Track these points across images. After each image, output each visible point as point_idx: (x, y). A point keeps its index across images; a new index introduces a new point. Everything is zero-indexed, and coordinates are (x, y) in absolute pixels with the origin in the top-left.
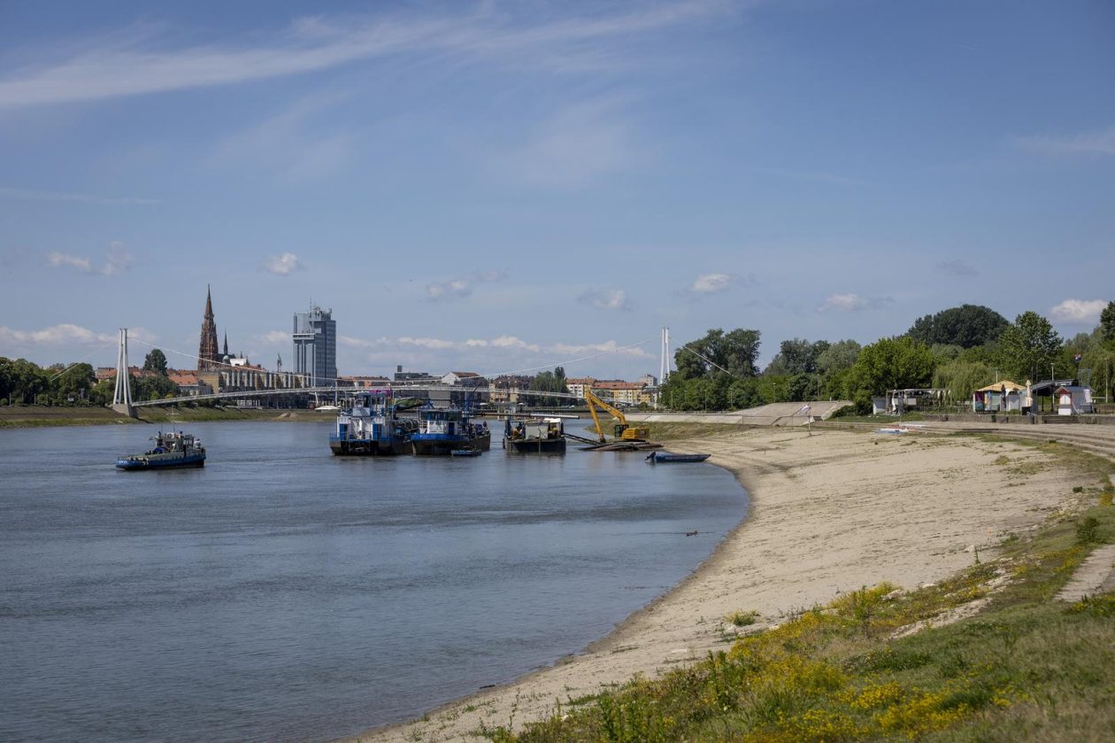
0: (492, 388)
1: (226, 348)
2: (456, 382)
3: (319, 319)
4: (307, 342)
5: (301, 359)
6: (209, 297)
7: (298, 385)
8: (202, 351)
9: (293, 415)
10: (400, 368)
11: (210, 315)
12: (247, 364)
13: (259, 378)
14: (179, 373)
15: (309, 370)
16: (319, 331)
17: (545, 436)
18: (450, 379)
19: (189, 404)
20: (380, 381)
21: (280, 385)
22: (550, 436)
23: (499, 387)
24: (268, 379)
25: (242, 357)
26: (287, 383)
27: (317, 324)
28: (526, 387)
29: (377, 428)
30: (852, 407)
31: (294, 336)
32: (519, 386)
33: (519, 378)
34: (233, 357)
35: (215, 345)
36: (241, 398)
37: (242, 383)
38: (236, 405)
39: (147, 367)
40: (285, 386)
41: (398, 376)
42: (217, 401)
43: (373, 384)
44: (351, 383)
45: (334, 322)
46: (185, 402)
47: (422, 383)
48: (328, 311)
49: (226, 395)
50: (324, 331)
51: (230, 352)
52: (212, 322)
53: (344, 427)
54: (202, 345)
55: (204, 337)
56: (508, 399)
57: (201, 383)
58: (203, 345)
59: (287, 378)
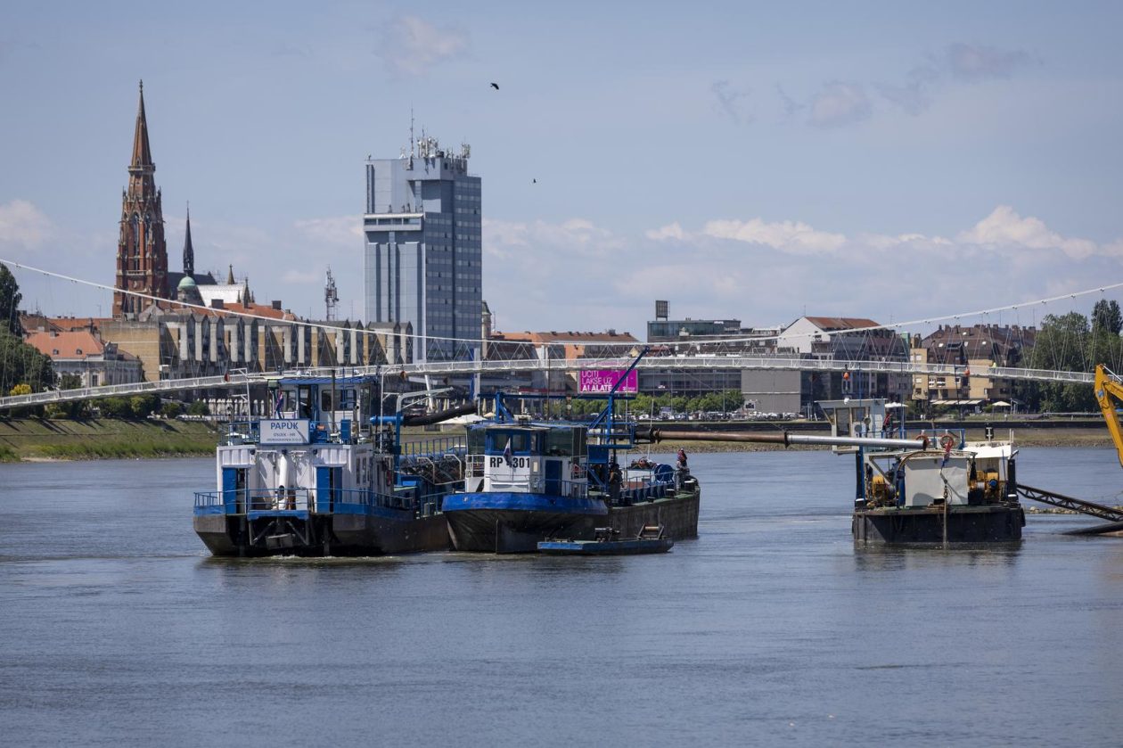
0: (918, 360)
1: (188, 255)
2: (818, 345)
3: (435, 173)
4: (401, 237)
5: (386, 284)
6: (142, 118)
7: (377, 357)
8: (124, 264)
10: (662, 307)
11: (144, 166)
12: (247, 300)
13: (271, 339)
14: (53, 327)
15: (408, 314)
16: (435, 206)
17: (959, 496)
18: (801, 337)
19: (76, 411)
20: (611, 344)
21: (327, 356)
22: (975, 496)
23: (935, 357)
24: (294, 339)
25: (232, 282)
26: (347, 351)
27: (428, 188)
28: (1014, 359)
29: (330, 476)
31: (368, 222)
32: (993, 354)
33: (996, 332)
34: (209, 280)
35: (160, 247)
36: (221, 393)
37: (223, 352)
38: (206, 412)
40: (340, 359)
41: (659, 330)
42: (154, 402)
45: (478, 181)
46: (63, 406)
47: (723, 349)
48: (458, 152)
49: (180, 384)
50: (449, 206)
52: (149, 186)
53: (235, 477)
54: (124, 249)
55: (129, 226)
56: (963, 392)
57: (111, 352)
58: (127, 248)
59: (346, 338)
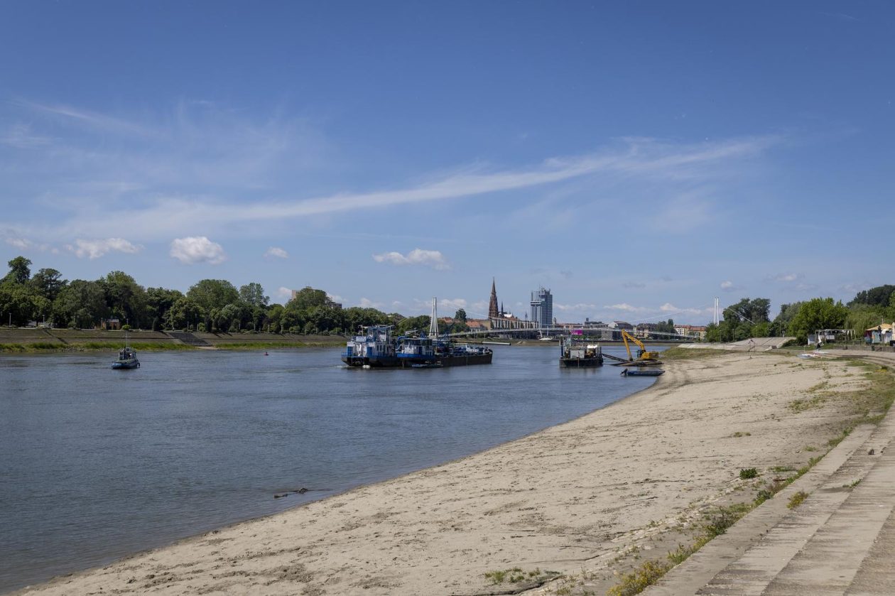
0: (635, 330)
1: (502, 309)
2: (616, 327)
3: (544, 294)
4: (537, 305)
5: (534, 314)
6: (494, 284)
7: (532, 327)
8: (490, 310)
9: (524, 343)
10: (587, 319)
11: (494, 292)
12: (512, 317)
13: (512, 324)
14: (472, 320)
15: (538, 320)
16: (544, 300)
17: (582, 357)
18: (612, 325)
19: (472, 336)
20: (578, 326)
21: (522, 327)
22: (586, 357)
23: (639, 329)
24: (517, 324)
25: (511, 314)
26: (526, 326)
27: (542, 297)
28: (653, 330)
30: (795, 341)
31: (531, 302)
32: (649, 329)
33: (649, 325)
34: (506, 313)
35: (497, 307)
36: (502, 333)
37: (503, 326)
39: (457, 318)
40: (524, 327)
41: (587, 323)
42: (488, 335)
43: (574, 327)
44: (563, 327)
45: (552, 295)
46: (470, 335)
47: (599, 327)
48: (548, 290)
49: (495, 331)
50: (546, 300)
51: (504, 311)
52: (495, 296)
55: (491, 303)
56: (643, 336)
57: (481, 326)
58: (491, 307)
59: (526, 324)
